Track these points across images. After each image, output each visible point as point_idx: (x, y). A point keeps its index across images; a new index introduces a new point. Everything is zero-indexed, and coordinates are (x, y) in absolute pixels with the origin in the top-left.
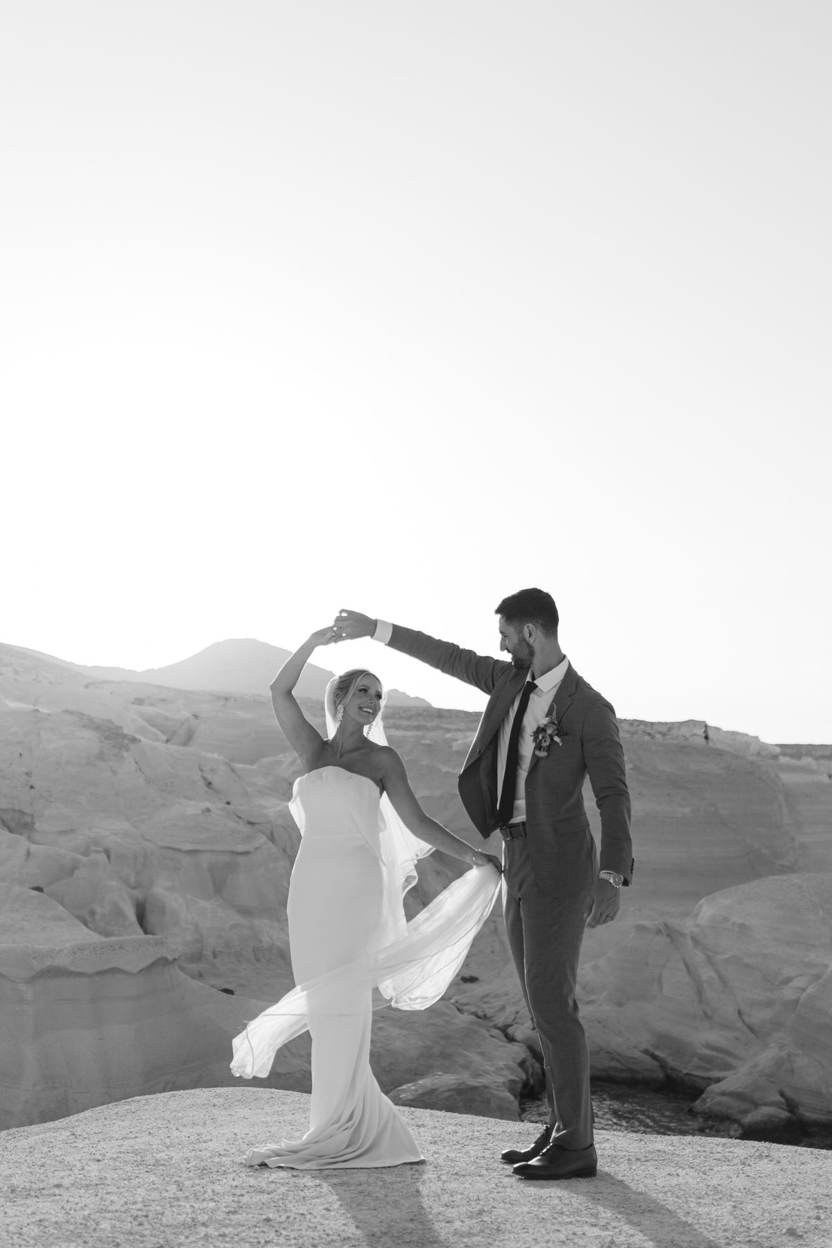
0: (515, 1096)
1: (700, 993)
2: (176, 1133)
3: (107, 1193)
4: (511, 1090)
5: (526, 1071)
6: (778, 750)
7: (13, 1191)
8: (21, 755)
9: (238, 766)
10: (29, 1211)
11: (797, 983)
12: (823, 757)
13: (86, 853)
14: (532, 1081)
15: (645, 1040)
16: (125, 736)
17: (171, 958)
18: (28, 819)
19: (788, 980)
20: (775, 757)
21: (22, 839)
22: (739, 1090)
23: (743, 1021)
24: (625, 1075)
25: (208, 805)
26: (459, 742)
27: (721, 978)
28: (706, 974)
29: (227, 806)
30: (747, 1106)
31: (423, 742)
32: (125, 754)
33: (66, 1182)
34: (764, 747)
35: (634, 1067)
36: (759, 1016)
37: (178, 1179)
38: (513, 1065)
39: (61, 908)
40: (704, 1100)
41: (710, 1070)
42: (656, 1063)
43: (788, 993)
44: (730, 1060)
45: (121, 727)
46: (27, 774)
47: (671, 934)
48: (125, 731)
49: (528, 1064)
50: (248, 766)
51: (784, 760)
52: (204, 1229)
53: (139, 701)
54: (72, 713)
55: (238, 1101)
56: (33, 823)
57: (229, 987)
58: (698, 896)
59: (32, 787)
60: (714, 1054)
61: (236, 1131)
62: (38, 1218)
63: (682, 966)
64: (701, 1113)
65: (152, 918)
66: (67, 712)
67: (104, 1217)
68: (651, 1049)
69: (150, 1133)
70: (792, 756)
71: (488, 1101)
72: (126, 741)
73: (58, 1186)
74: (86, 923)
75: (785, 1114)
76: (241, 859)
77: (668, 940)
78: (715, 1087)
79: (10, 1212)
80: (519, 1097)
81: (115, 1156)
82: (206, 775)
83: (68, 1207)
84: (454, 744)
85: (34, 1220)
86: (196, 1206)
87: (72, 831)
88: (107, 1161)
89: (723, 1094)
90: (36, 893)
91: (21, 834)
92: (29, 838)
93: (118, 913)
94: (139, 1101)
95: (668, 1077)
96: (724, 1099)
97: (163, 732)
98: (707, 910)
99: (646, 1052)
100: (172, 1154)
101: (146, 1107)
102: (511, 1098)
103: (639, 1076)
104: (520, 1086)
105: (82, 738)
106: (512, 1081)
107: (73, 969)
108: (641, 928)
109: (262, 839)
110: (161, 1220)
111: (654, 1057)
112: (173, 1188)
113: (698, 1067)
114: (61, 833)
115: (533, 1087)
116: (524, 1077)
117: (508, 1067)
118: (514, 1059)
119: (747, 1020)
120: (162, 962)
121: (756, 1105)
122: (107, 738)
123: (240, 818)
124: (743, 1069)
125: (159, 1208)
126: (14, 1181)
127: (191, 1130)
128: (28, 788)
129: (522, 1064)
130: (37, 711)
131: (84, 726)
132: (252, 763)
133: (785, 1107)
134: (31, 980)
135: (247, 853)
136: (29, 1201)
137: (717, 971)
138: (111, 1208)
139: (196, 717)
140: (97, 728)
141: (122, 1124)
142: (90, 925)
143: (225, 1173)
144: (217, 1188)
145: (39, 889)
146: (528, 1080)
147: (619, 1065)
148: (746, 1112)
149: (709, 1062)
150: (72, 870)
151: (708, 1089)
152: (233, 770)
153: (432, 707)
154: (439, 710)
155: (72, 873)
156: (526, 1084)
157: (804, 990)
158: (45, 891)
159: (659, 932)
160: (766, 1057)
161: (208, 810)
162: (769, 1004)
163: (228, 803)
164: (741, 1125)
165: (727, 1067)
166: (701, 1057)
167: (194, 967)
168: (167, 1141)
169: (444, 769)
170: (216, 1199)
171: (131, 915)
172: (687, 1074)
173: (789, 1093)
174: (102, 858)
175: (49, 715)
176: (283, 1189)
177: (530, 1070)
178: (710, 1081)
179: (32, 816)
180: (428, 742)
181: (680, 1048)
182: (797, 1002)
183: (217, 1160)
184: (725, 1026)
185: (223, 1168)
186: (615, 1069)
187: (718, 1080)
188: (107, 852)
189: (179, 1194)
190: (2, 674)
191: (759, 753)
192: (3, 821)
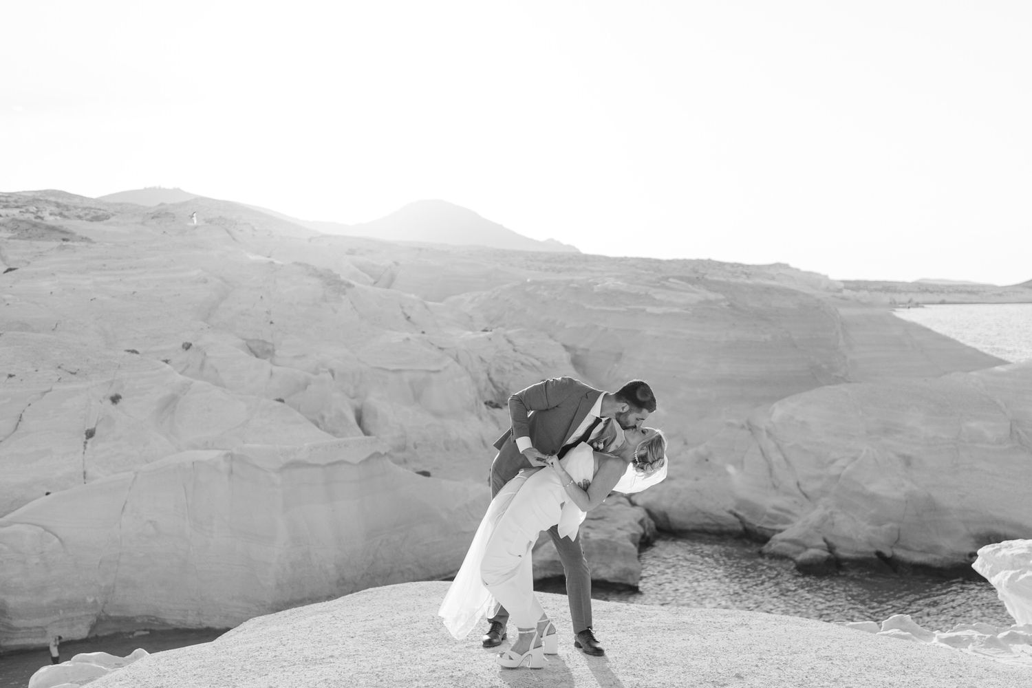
0: (635, 544)
1: (771, 470)
2: (397, 617)
3: (361, 661)
4: (633, 541)
5: (644, 527)
6: (842, 285)
7: (306, 661)
8: (261, 297)
9: (430, 303)
10: (318, 674)
11: (840, 463)
12: (876, 290)
13: (316, 373)
14: (648, 534)
15: (730, 504)
16: (342, 283)
17: (383, 453)
18: (270, 347)
19: (833, 461)
20: (840, 291)
21: (266, 362)
22: (795, 538)
23: (801, 490)
24: (716, 528)
25: (407, 335)
26: (599, 285)
27: (786, 459)
28: (776, 457)
29: (423, 335)
30: (800, 548)
31: (572, 285)
32: (343, 297)
33: (336, 653)
34: (832, 282)
35: (720, 522)
36: (810, 487)
37: (400, 650)
38: (635, 523)
39: (298, 414)
40: (770, 545)
41: (776, 524)
42: (737, 520)
43: (833, 470)
44: (789, 517)
45: (339, 275)
46: (267, 312)
47: (751, 428)
48: (343, 278)
49: (646, 522)
50: (438, 304)
51: (846, 293)
52: (416, 682)
53: (351, 252)
54: (300, 264)
55: (434, 592)
56: (274, 350)
57: (427, 469)
58: (773, 399)
59: (271, 323)
60: (779, 513)
61: (433, 614)
62: (324, 678)
63: (759, 452)
64: (768, 554)
65: (367, 421)
66: (295, 263)
67: (361, 677)
68: (735, 510)
69: (381, 617)
70: (853, 289)
71: (615, 549)
72: (344, 287)
73: (332, 656)
74: (317, 425)
75: (826, 554)
76: (433, 376)
77: (750, 433)
78: (778, 536)
79: (308, 675)
80: (638, 545)
81: (361, 633)
82: (406, 311)
83: (340, 670)
84: (595, 287)
85: (321, 679)
86: (412, 668)
87: (304, 356)
88: (357, 638)
89: (783, 541)
90: (279, 404)
91: (265, 359)
92: (271, 362)
93: (342, 417)
94: (372, 592)
95: (746, 530)
96: (784, 544)
97: (371, 276)
98: (779, 411)
99: (731, 512)
100: (396, 632)
101: (377, 596)
102: (632, 545)
103: (725, 529)
104: (639, 538)
105: (309, 284)
106: (634, 535)
107: (310, 461)
108: (730, 425)
109: (450, 361)
110: (392, 677)
111: (736, 515)
112: (398, 657)
113: (767, 522)
114: (296, 357)
115: (648, 538)
116: (642, 531)
117: (631, 524)
118: (635, 519)
119: (803, 489)
120: (377, 455)
121: (806, 548)
122: (329, 284)
123: (432, 344)
124: (799, 523)
125: (391, 670)
126: (306, 653)
127: (406, 614)
128: (269, 323)
129: (641, 522)
130: (272, 262)
131: (310, 275)
132: (441, 301)
133: (826, 549)
134: (281, 470)
135: (438, 371)
136: (316, 667)
137: (784, 455)
138: (363, 671)
139: (396, 264)
140: (321, 276)
141: (363, 608)
142: (321, 426)
143: (427, 645)
144: (424, 657)
145: (281, 400)
146: (645, 533)
147: (711, 522)
148: (799, 553)
149: (775, 518)
150: (306, 385)
151: (774, 537)
152: (426, 307)
153: (580, 253)
154: (586, 256)
155: (306, 388)
156: (643, 536)
157: (844, 468)
158: (285, 400)
159: (743, 427)
160: (815, 515)
161: (408, 339)
162: (819, 478)
163: (423, 332)
164: (795, 562)
165: (787, 522)
166: (770, 515)
167: (400, 455)
168: (392, 622)
169: (588, 307)
170: (423, 663)
171: (352, 418)
172: (759, 527)
173: (830, 539)
174: (328, 376)
175: (282, 266)
176: (461, 656)
177: (647, 526)
178: (775, 531)
179: (273, 345)
180: (576, 285)
181: (754, 510)
182: (839, 476)
183: (422, 635)
184: (787, 493)
185: (427, 642)
186: (708, 524)
187: (780, 531)
188: (332, 372)
189: (402, 661)
190: (241, 231)
191: (828, 288)
192: (250, 349)
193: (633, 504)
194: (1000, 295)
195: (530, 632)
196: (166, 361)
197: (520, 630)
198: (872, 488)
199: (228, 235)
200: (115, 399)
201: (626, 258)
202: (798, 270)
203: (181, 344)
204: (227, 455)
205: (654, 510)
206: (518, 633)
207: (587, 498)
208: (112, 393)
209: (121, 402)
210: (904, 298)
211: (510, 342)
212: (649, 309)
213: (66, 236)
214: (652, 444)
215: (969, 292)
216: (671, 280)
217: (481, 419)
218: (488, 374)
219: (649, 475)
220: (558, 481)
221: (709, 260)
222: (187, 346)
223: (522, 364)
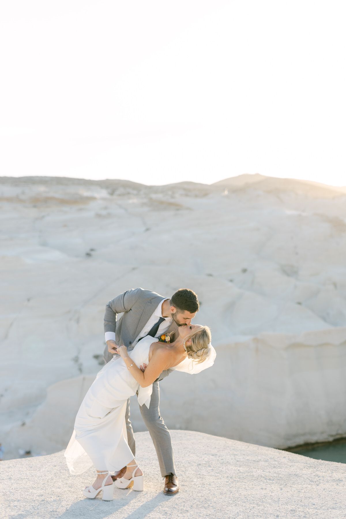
13: (324, 284)
21: (293, 279)
39: (311, 312)
46: (295, 247)
54: (318, 215)
56: (298, 271)
66: (315, 214)
74: (324, 319)
87: (317, 274)
90: (298, 305)
91: (292, 276)
92: (296, 279)
107: (306, 344)
114: (312, 275)
128: (295, 254)
131: (323, 221)
140: (330, 221)
142: (327, 320)
155: (317, 295)
158: (303, 303)
174: (332, 287)
175: (306, 216)
179: (298, 268)
192: (284, 271)
195: (103, 473)
196: (231, 281)
197: (98, 472)
203: (241, 269)
204: (254, 339)
206: (97, 473)
207: (143, 377)
213: (177, 207)
214: (195, 338)
219: (202, 361)
220: (124, 364)
222: (245, 271)
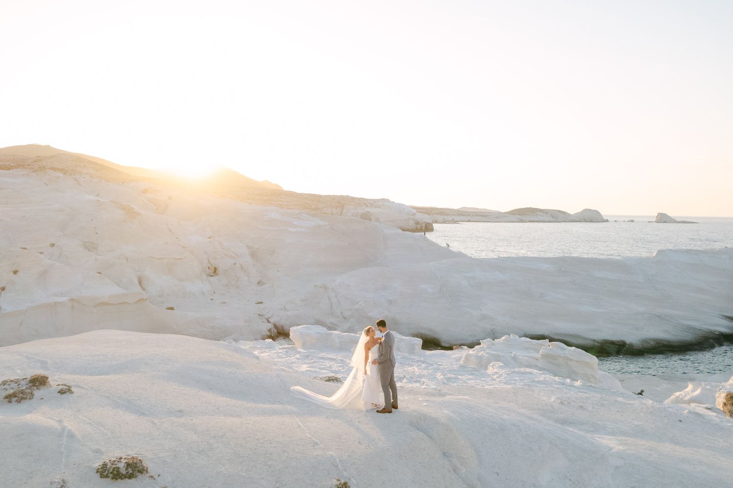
1: (331, 307)
8: (92, 220)
16: (135, 212)
17: (145, 299)
18: (95, 246)
19: (358, 303)
25: (167, 240)
27: (338, 302)
28: (334, 300)
32: (135, 220)
36: (346, 314)
43: (357, 307)
44: (336, 327)
47: (325, 288)
48: (135, 210)
50: (187, 223)
53: (146, 191)
54: (113, 202)
57: (172, 307)
59: (97, 233)
63: (327, 298)
65: (144, 283)
66: (111, 201)
72: (135, 214)
76: (178, 261)
77: (324, 290)
82: (169, 227)
90: (99, 275)
93: (131, 281)
97: (155, 205)
98: (339, 280)
105: (118, 213)
107: (110, 302)
108: (317, 286)
109: (188, 254)
119: (343, 315)
120: (143, 300)
122: (128, 213)
123: (180, 245)
128: (95, 233)
130: (99, 200)
131: (118, 208)
134: (96, 306)
135: (181, 259)
137: (337, 300)
139: (170, 198)
140: (124, 209)
142: (120, 286)
145: (100, 273)
150: (113, 265)
152: (181, 225)
157: (361, 305)
158: (102, 273)
159: (322, 287)
161: (167, 243)
162: (351, 310)
163: (177, 238)
171: (136, 281)
182: (358, 309)
188: (127, 259)
190: (84, 178)
191: (408, 213)
192: (86, 247)
193: (269, 322)
194: (497, 218)
196: (41, 253)
198: (370, 314)
199: (76, 182)
200: (15, 272)
201: (303, 193)
202: (394, 202)
203: (49, 244)
204: (71, 300)
205: (277, 325)
208: (14, 269)
209: (19, 274)
210: (450, 218)
211: (221, 244)
212: (290, 229)
215: (482, 216)
216: (303, 215)
217: (202, 282)
218: (209, 260)
221: (347, 196)
222: (53, 245)
223: (226, 255)
